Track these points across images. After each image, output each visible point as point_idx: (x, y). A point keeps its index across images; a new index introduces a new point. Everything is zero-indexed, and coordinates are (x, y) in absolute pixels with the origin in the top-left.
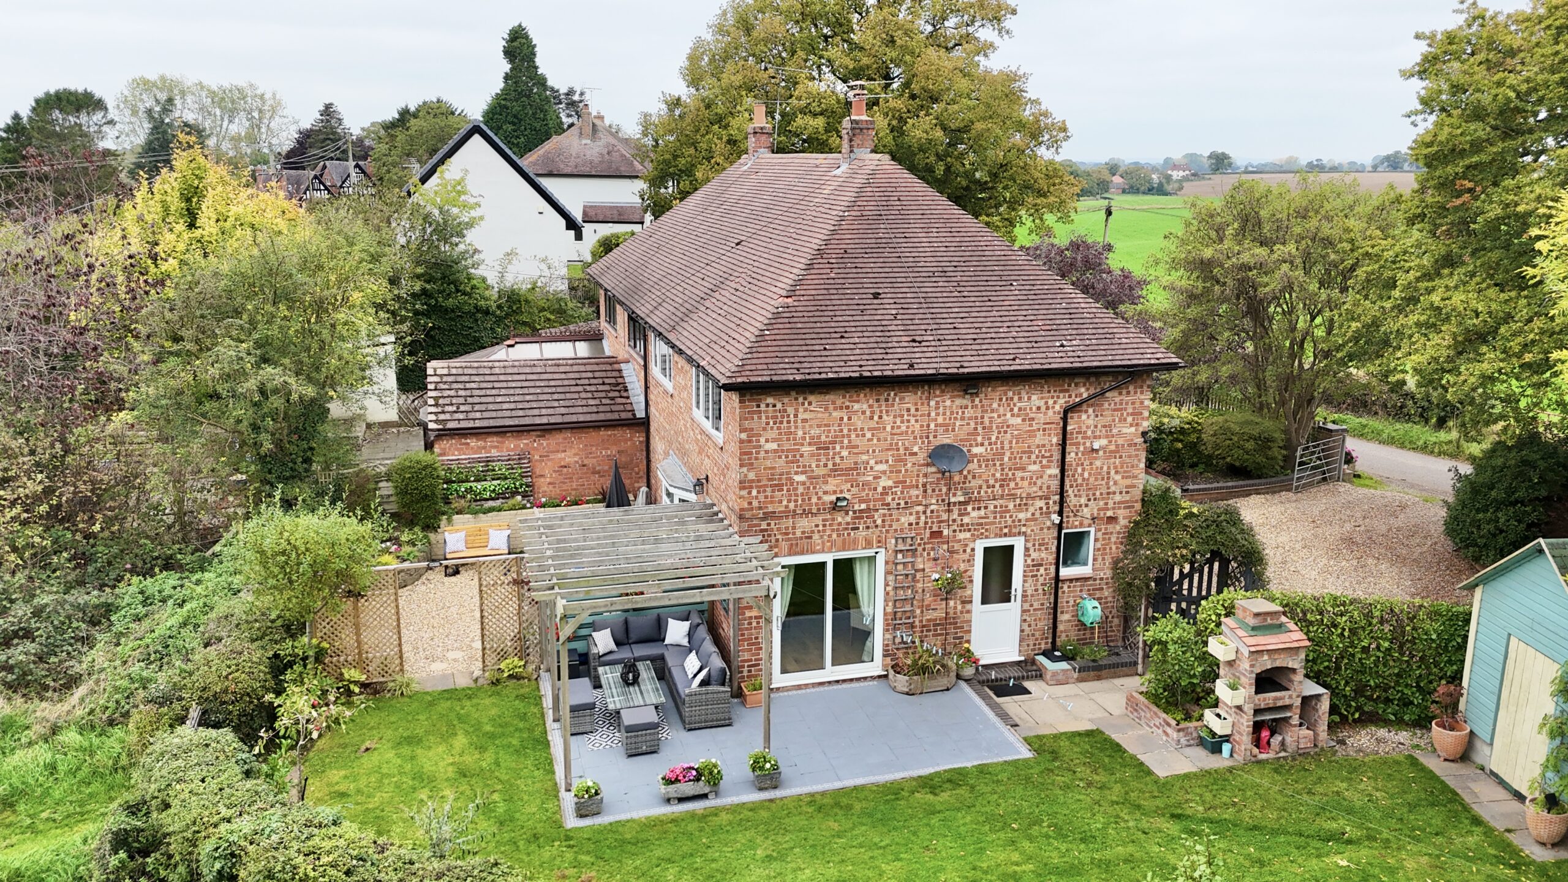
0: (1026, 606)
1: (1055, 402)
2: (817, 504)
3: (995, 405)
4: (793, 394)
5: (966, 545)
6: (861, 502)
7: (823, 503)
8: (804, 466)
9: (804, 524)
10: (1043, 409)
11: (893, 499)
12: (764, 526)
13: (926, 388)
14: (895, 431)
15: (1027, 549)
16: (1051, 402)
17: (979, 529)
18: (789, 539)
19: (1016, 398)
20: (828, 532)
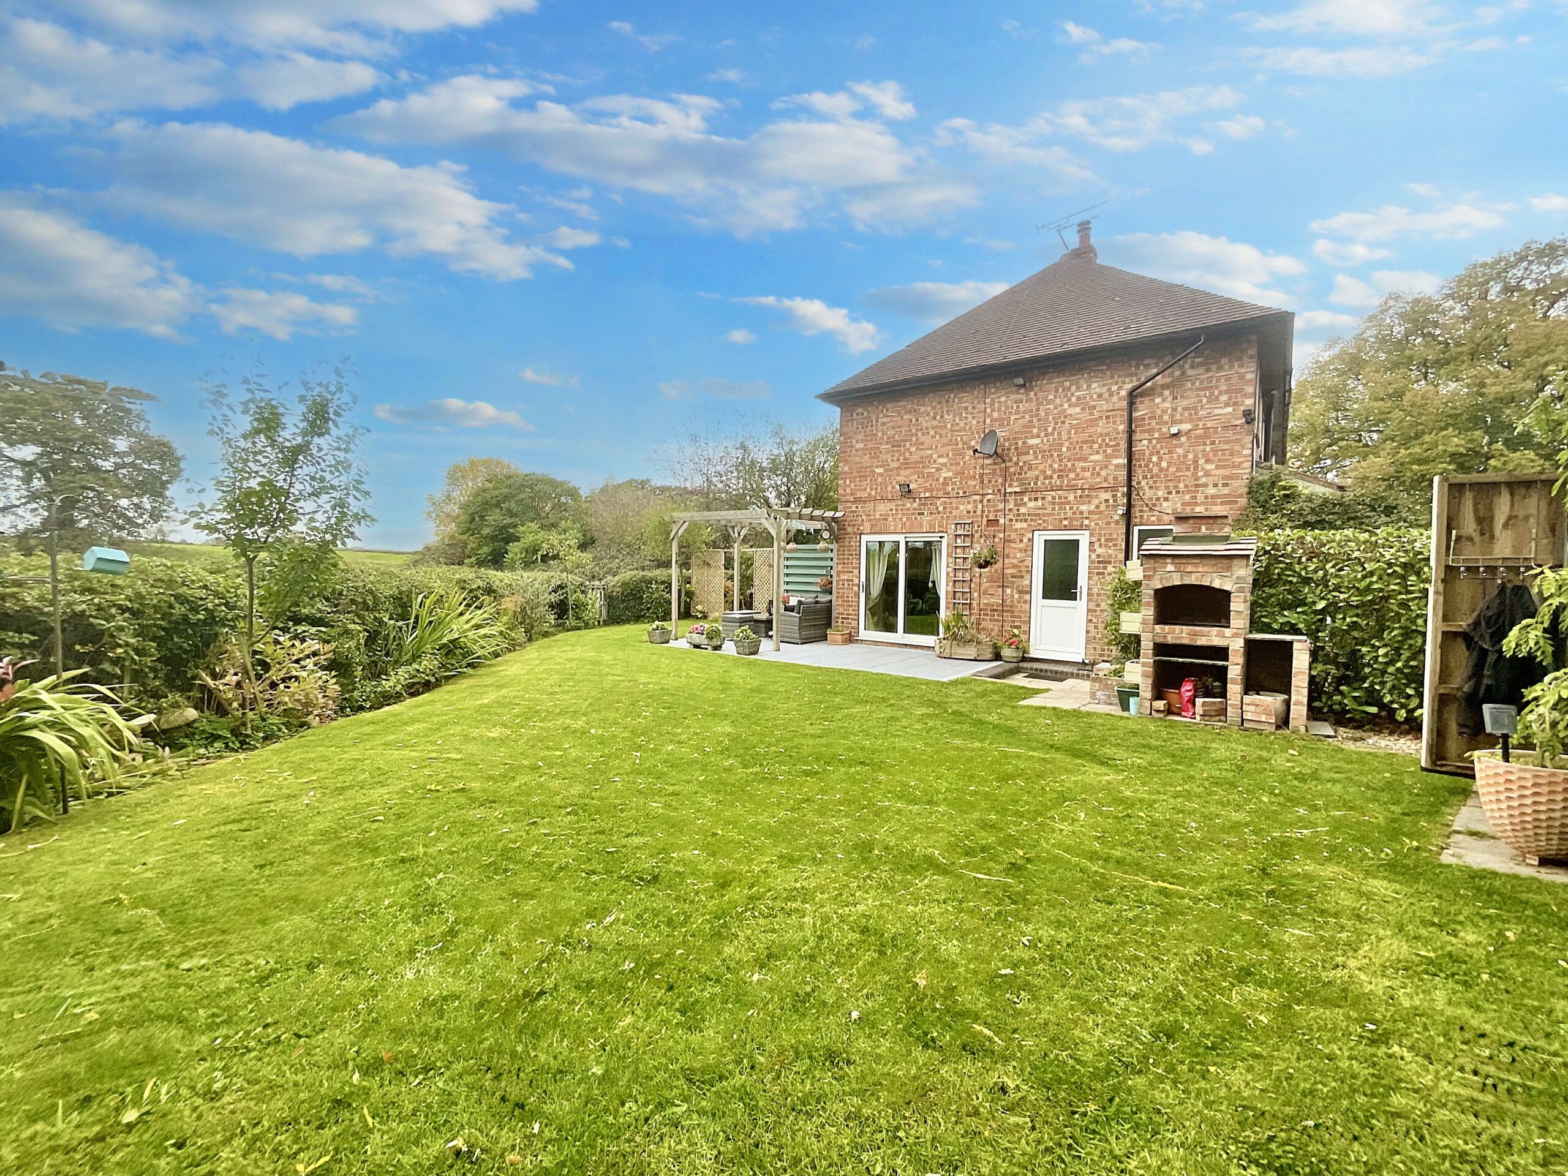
0: (1092, 605)
1: (1119, 388)
3: (1051, 397)
5: (1023, 535)
6: (926, 490)
8: (883, 461)
9: (882, 508)
10: (1106, 395)
11: (953, 489)
12: (854, 508)
13: (982, 387)
14: (955, 428)
15: (1091, 544)
16: (1114, 388)
17: (1036, 522)
19: (1073, 388)
20: (900, 516)
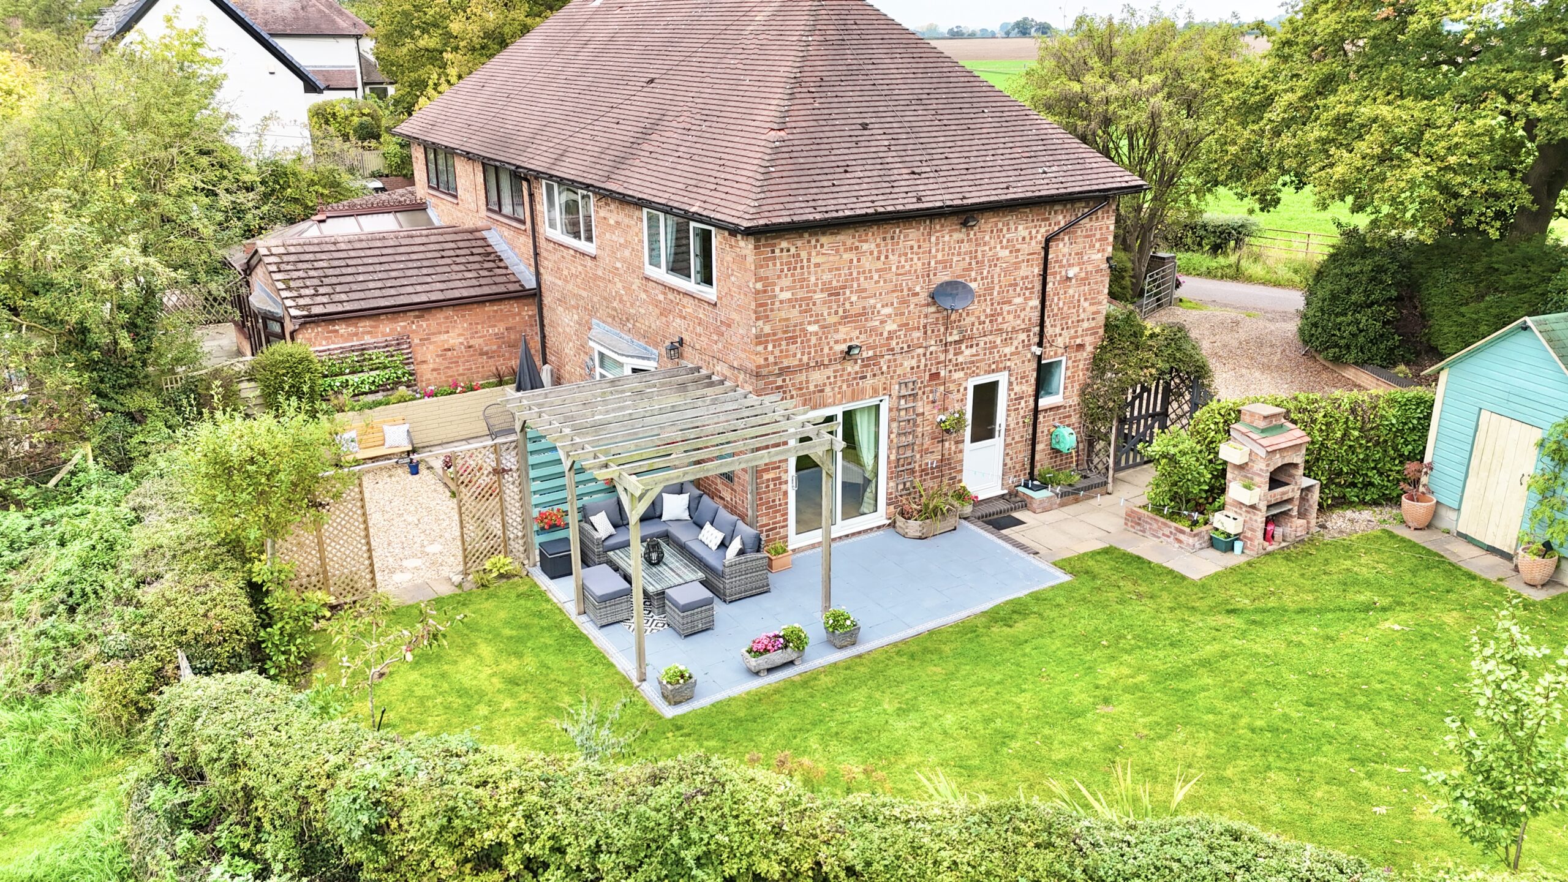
0: (1009, 440)
1: (1037, 232)
2: (828, 355)
3: (987, 238)
4: (806, 235)
5: (960, 385)
6: (868, 349)
7: (834, 354)
8: (817, 315)
9: (817, 377)
10: (1027, 239)
11: (898, 344)
12: (780, 383)
13: (928, 222)
14: (901, 271)
15: (1010, 383)
16: (1034, 231)
17: (970, 368)
18: (803, 395)
19: (1005, 229)
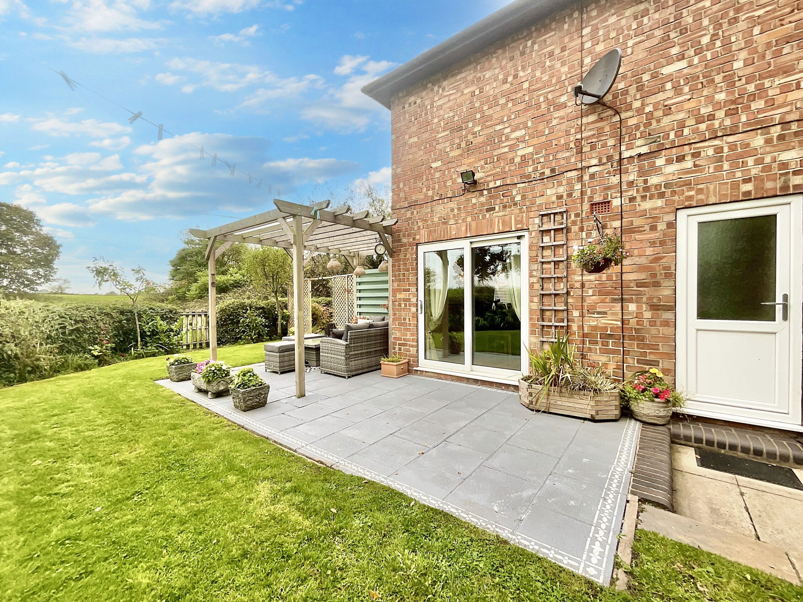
5: (656, 219)
8: (440, 152)
11: (536, 170)
20: (463, 215)
